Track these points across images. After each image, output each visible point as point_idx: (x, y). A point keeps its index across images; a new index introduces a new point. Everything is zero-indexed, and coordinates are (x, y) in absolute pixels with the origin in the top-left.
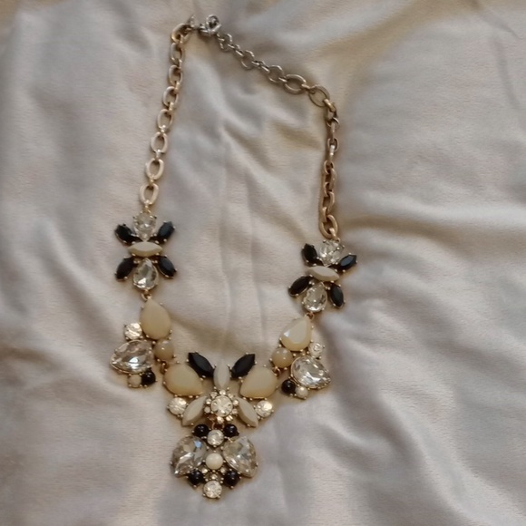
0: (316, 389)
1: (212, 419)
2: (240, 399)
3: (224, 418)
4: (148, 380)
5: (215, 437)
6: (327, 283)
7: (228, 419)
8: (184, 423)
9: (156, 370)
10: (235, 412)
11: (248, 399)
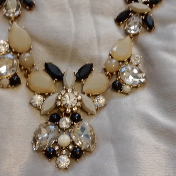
0: (137, 87)
1: (62, 110)
2: (83, 95)
3: (71, 109)
4: (14, 82)
5: (65, 122)
6: (142, 14)
7: (74, 109)
8: (42, 113)
9: (21, 75)
10: (79, 104)
11: (88, 95)
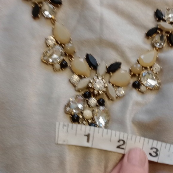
2: (109, 84)
5: (93, 101)
6: (168, 32)
7: (100, 92)
8: (76, 89)
9: (67, 60)
10: (105, 90)
11: (113, 85)
